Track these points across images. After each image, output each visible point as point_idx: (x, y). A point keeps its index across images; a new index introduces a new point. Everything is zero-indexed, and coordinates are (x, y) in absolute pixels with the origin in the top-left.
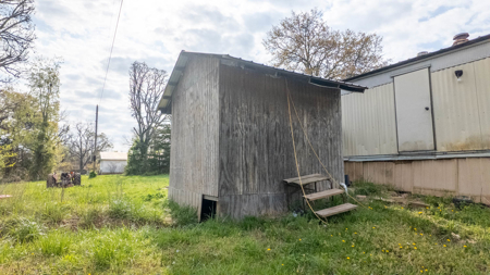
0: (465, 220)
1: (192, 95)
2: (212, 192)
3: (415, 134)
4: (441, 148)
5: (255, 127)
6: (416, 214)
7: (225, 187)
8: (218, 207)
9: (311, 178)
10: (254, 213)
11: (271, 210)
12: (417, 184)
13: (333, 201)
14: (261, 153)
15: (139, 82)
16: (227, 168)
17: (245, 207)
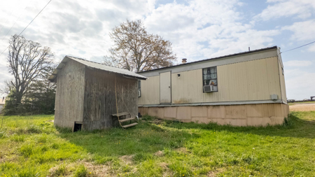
0: (171, 127)
1: (70, 76)
2: (79, 120)
3: (165, 97)
4: (173, 102)
5: (100, 93)
6: (159, 126)
7: (86, 117)
8: (82, 126)
9: (123, 114)
10: (98, 128)
11: (106, 127)
12: (165, 116)
13: (131, 122)
14: (102, 104)
15: (18, 49)
16: (87, 110)
17: (94, 126)
